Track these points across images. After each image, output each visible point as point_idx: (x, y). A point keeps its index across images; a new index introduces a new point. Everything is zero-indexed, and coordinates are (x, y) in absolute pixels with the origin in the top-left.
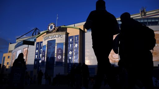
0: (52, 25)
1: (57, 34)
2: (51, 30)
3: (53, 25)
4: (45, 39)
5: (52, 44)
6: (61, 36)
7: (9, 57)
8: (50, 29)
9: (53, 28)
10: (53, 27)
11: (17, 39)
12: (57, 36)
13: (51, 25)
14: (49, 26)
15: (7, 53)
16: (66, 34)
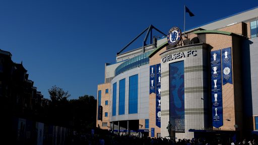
0: (175, 32)
1: (186, 50)
2: (174, 41)
3: (177, 32)
4: (164, 60)
5: (178, 69)
6: (194, 53)
7: (107, 91)
8: (171, 41)
9: (177, 38)
10: (178, 36)
11: (118, 54)
12: (186, 53)
13: (173, 32)
14: (169, 35)
15: (104, 83)
16: (203, 48)
